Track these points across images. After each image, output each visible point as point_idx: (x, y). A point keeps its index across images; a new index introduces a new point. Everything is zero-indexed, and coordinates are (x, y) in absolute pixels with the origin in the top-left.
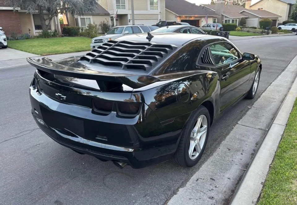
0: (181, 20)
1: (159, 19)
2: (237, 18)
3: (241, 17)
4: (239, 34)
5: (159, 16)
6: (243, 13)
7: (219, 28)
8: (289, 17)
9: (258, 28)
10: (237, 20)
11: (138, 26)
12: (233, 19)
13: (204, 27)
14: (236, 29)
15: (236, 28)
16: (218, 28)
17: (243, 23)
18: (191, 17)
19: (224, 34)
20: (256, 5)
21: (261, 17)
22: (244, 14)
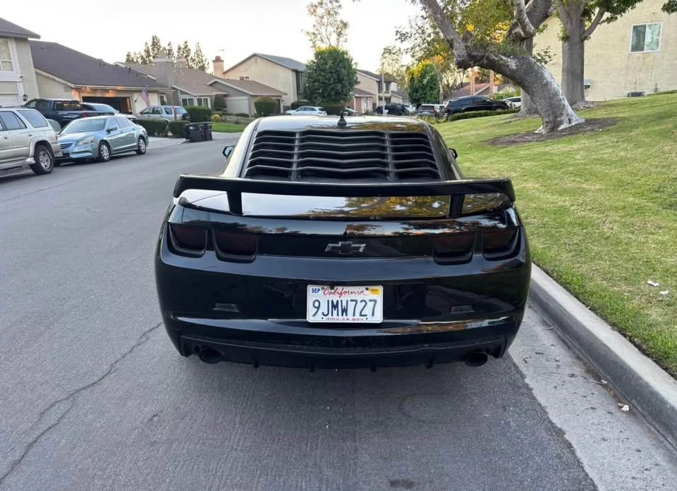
0: (83, 97)
1: (22, 93)
2: (208, 96)
3: (215, 93)
4: (225, 128)
5: (20, 86)
6: (215, 85)
7: (181, 115)
8: (298, 94)
9: (252, 116)
10: (207, 99)
11: (14, 110)
12: (200, 96)
13: (145, 113)
14: (212, 118)
15: (210, 117)
16: (179, 116)
17: (220, 104)
18: (107, 91)
19: (201, 127)
20: (236, 69)
21: (252, 94)
22: (217, 88)
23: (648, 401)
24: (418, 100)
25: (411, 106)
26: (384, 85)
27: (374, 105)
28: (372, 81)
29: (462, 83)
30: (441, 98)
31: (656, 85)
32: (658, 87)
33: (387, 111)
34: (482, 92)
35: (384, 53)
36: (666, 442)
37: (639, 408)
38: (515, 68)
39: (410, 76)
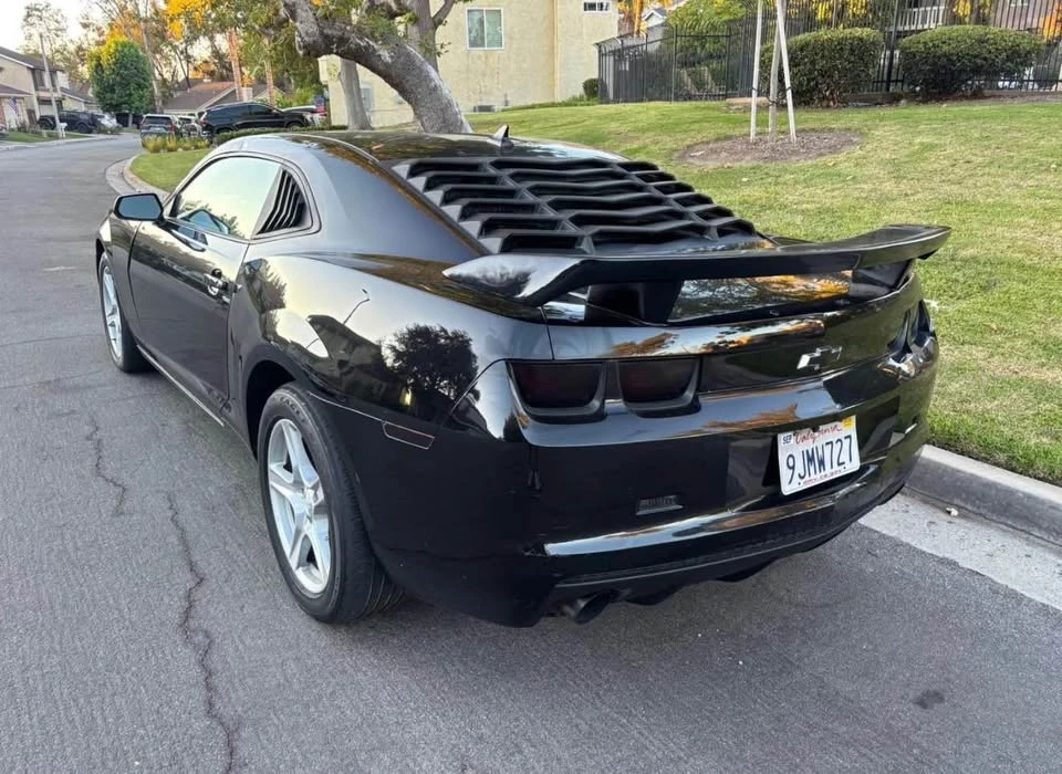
23: (983, 496)
24: (117, 105)
25: (107, 116)
26: (46, 76)
27: (31, 113)
28: (17, 67)
29: (187, 78)
30: (159, 104)
31: (506, 96)
32: (509, 99)
33: (65, 125)
34: (225, 97)
35: (29, 15)
36: (1032, 537)
37: (969, 508)
38: (389, 60)
39: (94, 63)
